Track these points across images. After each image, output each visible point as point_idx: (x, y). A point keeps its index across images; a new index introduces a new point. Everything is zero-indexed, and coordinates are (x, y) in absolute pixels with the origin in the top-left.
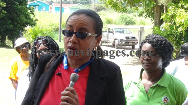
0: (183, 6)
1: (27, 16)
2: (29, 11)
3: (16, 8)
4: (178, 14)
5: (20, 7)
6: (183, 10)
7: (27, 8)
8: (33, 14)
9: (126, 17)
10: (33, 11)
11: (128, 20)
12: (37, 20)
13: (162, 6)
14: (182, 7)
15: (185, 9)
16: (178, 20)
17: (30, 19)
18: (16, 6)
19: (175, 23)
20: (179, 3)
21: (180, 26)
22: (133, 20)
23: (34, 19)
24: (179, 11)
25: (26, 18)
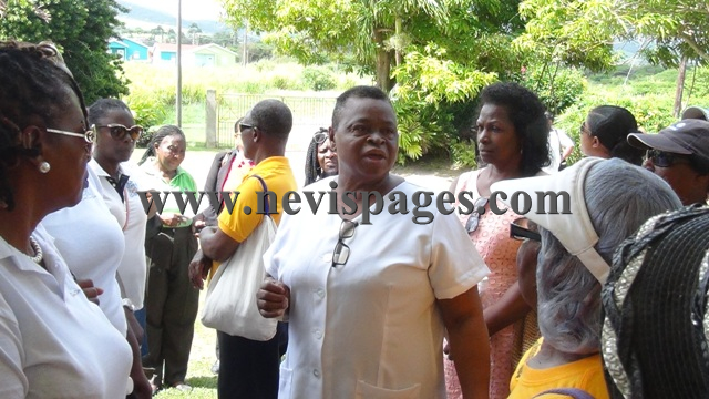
0: (435, 51)
1: (109, 74)
2: (111, 63)
3: (83, 55)
4: (426, 69)
5: (92, 53)
6: (434, 59)
7: (106, 55)
8: (121, 69)
9: (317, 74)
10: (121, 63)
11: (319, 79)
12: (128, 82)
13: (393, 51)
14: (433, 53)
15: (439, 58)
16: (424, 80)
17: (115, 80)
18: (83, 52)
19: (419, 87)
20: (425, 45)
21: (428, 93)
22: (330, 79)
23: (124, 80)
24: (427, 62)
25: (106, 77)
